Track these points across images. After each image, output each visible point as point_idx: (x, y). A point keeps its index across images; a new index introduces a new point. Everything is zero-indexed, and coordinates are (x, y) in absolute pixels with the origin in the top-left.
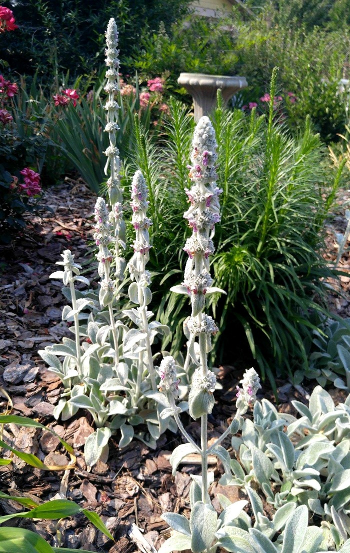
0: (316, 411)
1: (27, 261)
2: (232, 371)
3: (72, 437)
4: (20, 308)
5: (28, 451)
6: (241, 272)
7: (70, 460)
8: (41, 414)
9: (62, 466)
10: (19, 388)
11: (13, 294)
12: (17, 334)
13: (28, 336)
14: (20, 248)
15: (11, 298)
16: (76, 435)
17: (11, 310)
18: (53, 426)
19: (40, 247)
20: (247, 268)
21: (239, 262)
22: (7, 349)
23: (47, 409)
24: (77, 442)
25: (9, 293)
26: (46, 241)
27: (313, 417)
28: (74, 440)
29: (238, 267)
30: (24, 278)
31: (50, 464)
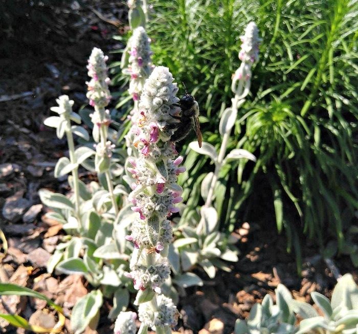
0: (338, 305)
1: (54, 60)
2: (257, 231)
3: (65, 294)
4: (35, 124)
5: (13, 309)
6: (278, 134)
7: (57, 320)
8: (35, 263)
9: (48, 328)
10: (18, 229)
11: (30, 106)
12: (29, 155)
13: (40, 160)
14: (49, 43)
15: (26, 110)
16: (69, 292)
17: (25, 126)
18: (47, 278)
19: (70, 44)
20: (286, 131)
21: (277, 122)
22: (13, 175)
23: (42, 259)
24: (69, 301)
25: (26, 103)
26: (79, 36)
27: (334, 311)
28: (66, 298)
29: (276, 129)
30: (46, 84)
31: (35, 324)
